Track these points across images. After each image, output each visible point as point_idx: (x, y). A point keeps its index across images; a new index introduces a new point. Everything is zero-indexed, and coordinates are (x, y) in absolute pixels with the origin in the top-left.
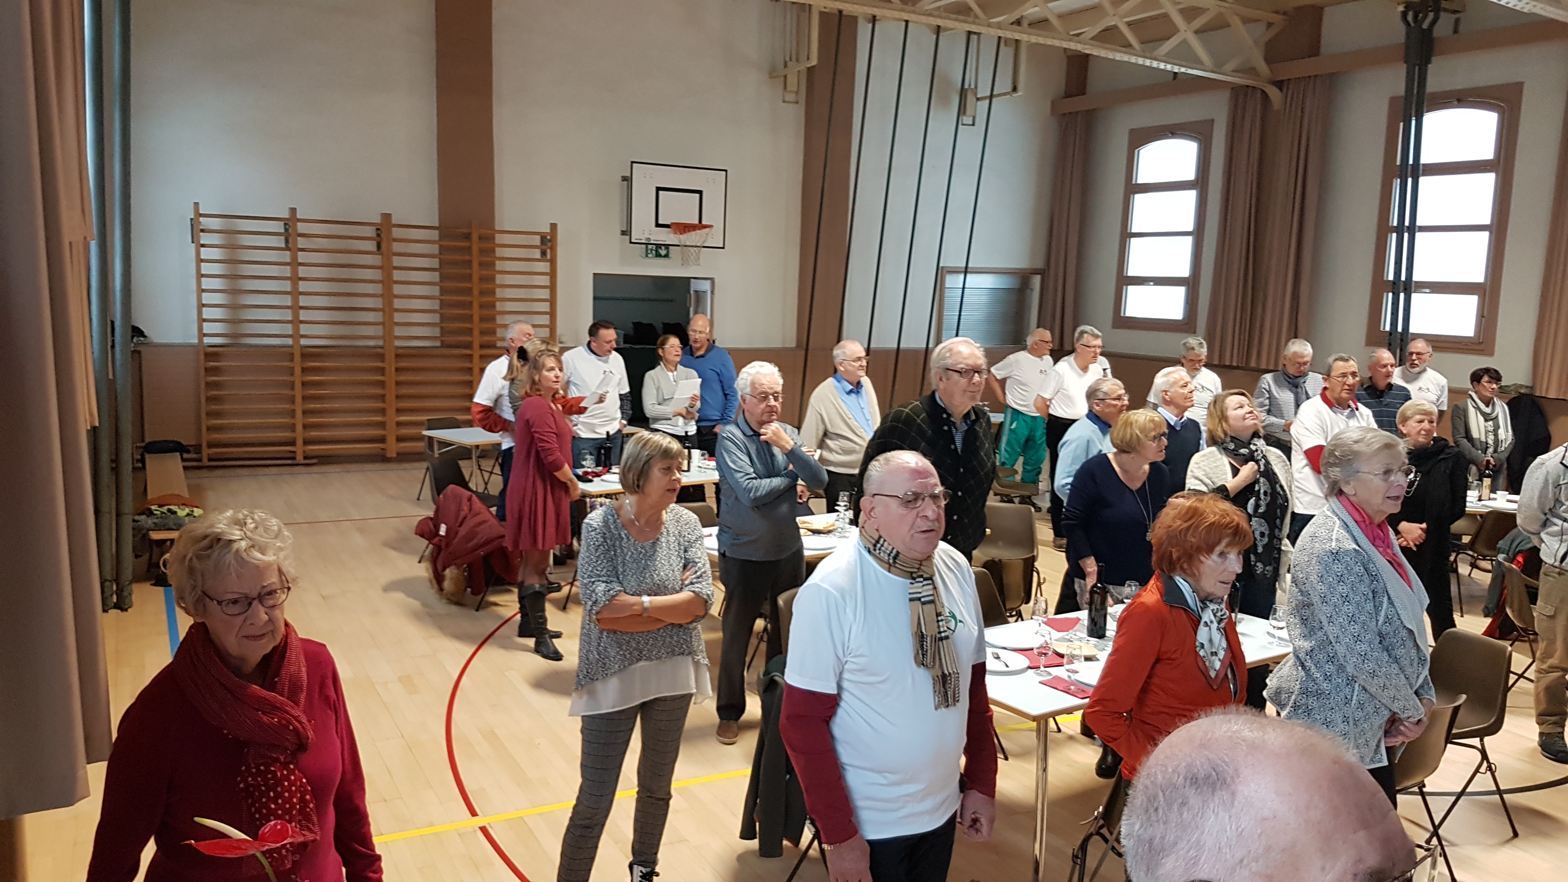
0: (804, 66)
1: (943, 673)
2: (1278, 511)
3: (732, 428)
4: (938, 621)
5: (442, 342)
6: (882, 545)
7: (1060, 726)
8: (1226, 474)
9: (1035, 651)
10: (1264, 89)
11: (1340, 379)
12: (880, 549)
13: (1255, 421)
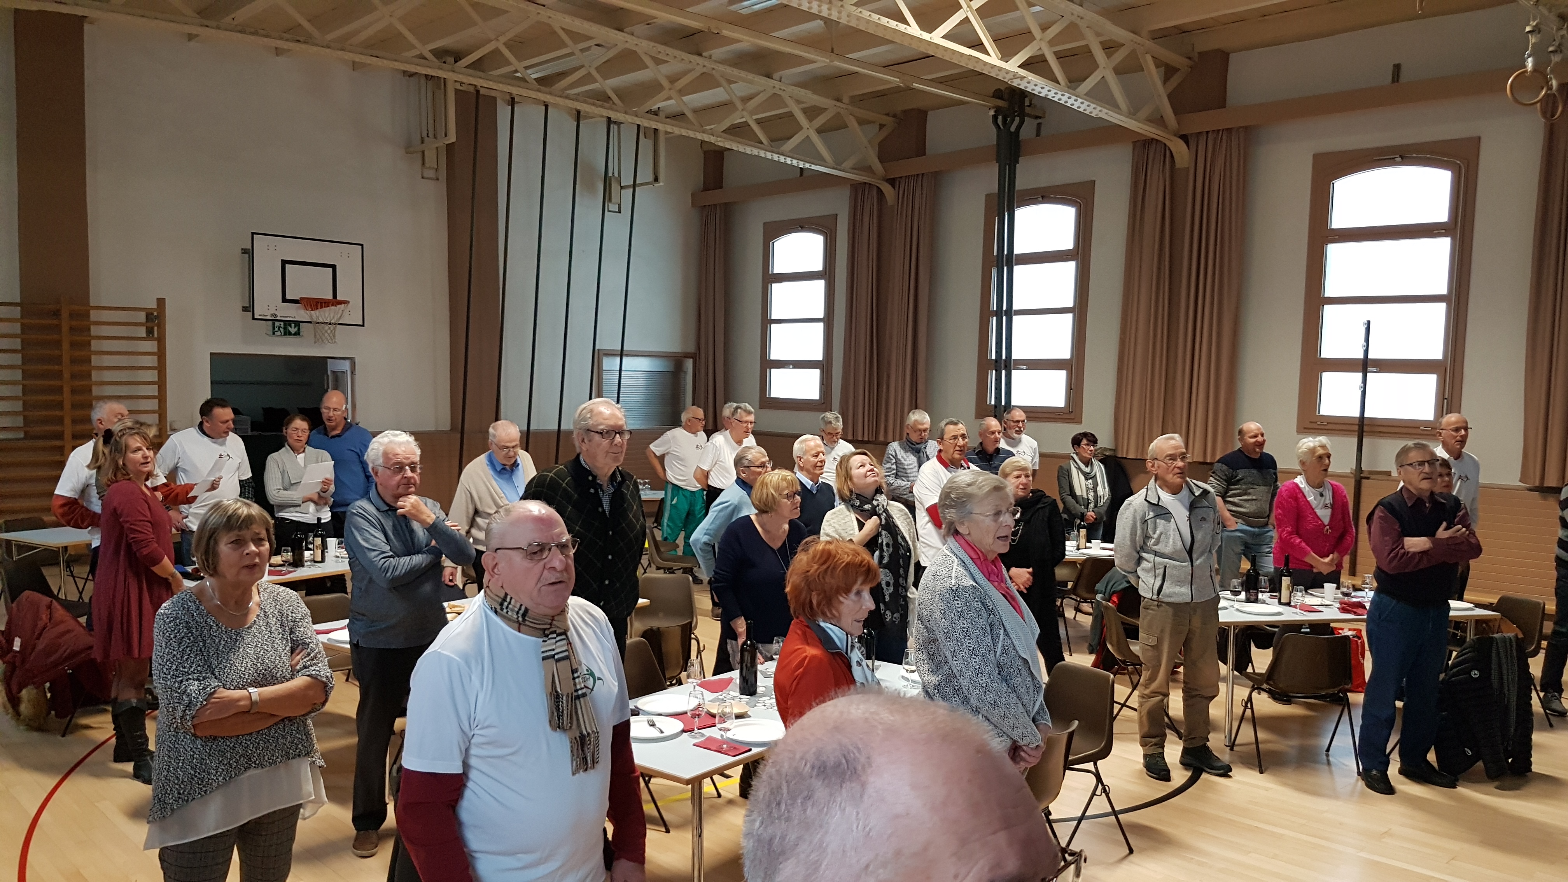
0: (443, 142)
1: (581, 733)
2: (901, 561)
3: (364, 503)
4: (574, 679)
5: (26, 433)
6: (510, 603)
7: (720, 791)
8: (853, 529)
9: (689, 714)
10: (880, 187)
11: (951, 441)
12: (507, 608)
13: (876, 478)
